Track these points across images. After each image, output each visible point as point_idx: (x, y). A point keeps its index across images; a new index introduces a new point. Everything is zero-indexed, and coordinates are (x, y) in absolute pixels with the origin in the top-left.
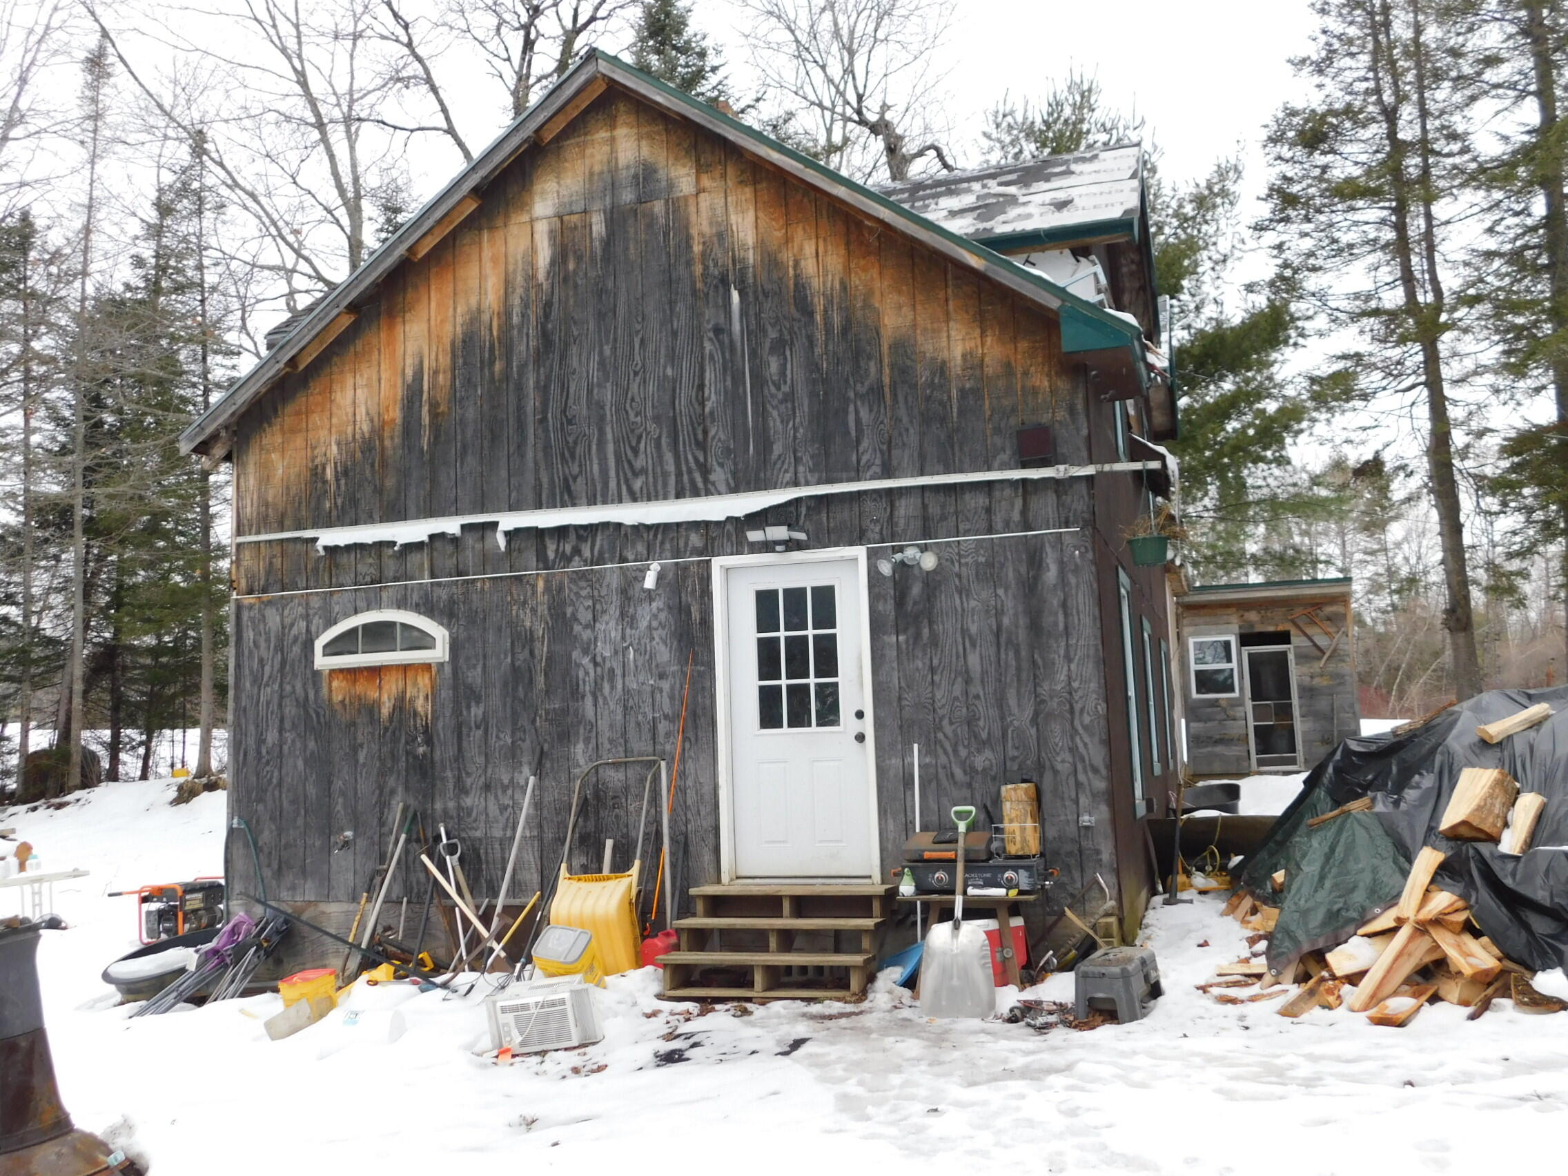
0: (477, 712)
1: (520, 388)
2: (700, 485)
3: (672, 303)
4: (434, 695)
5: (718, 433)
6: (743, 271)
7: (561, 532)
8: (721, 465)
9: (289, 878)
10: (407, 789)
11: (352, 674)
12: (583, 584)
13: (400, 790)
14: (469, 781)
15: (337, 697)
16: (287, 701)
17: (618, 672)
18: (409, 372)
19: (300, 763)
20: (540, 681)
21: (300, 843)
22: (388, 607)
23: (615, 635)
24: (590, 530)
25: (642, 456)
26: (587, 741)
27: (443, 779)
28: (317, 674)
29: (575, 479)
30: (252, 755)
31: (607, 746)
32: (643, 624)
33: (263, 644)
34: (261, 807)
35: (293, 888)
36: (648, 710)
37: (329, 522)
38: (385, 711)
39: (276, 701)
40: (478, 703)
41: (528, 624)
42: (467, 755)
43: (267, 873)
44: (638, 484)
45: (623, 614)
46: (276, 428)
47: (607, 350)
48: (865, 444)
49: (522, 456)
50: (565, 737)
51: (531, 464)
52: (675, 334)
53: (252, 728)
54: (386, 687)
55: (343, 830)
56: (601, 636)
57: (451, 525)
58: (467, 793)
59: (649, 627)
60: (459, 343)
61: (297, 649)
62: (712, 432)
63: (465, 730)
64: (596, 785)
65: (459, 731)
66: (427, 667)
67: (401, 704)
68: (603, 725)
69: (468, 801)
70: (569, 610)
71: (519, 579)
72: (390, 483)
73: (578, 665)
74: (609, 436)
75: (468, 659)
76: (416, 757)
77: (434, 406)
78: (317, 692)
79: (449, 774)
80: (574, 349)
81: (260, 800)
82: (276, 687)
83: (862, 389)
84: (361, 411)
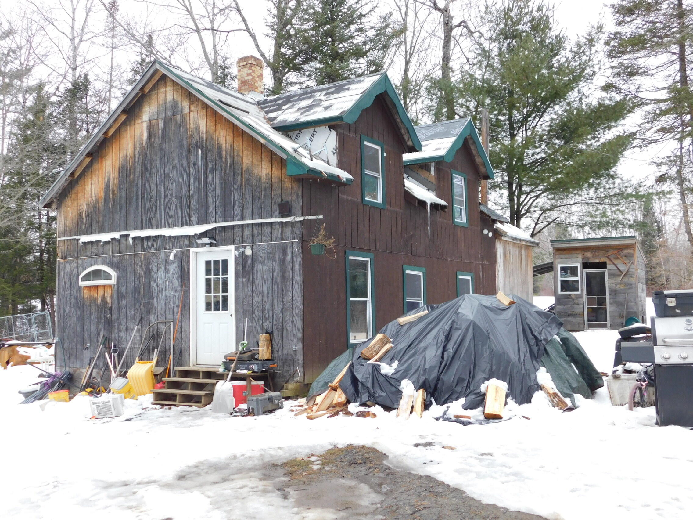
0: (124, 302)
1: (137, 185)
2: (188, 222)
3: (181, 154)
4: (112, 297)
5: (194, 202)
6: (202, 142)
7: (148, 238)
8: (194, 214)
9: (72, 359)
10: (104, 329)
11: (90, 287)
12: (155, 257)
13: (103, 330)
14: (121, 327)
15: (86, 296)
16: (72, 297)
17: (164, 289)
18: (106, 179)
19: (75, 319)
20: (142, 291)
21: (75, 347)
22: (100, 264)
23: (163, 276)
24: (157, 237)
25: (172, 211)
26: (155, 314)
27: (114, 326)
28: (80, 287)
29: (153, 219)
30: (62, 315)
31: (160, 316)
32: (171, 272)
33: (65, 277)
34: (65, 334)
35: (73, 363)
36: (172, 303)
37: (84, 233)
38: (99, 301)
39: (69, 297)
40: (124, 299)
41: (139, 271)
42: (121, 318)
43: (66, 358)
44: (170, 221)
45: (165, 268)
46: (69, 198)
47: (162, 172)
48: (236, 207)
49: (138, 210)
50: (149, 312)
51: (140, 213)
52: (182, 165)
53: (62, 306)
54: (99, 293)
55: (87, 343)
56: (159, 276)
57: (116, 235)
58: (121, 331)
59: (173, 274)
60: (121, 169)
61: (75, 278)
62: (192, 202)
63: (121, 309)
64: (157, 330)
65: (119, 308)
66: (110, 286)
67: (103, 299)
68: (159, 308)
69: (121, 334)
70: (150, 267)
71: (136, 254)
72: (101, 219)
73: (153, 287)
74: (162, 203)
75: (122, 284)
76: (107, 318)
77: (113, 191)
78: (80, 294)
79: (116, 324)
80: (153, 171)
81: (64, 332)
82: (69, 292)
83: (236, 187)
84: (93, 193)
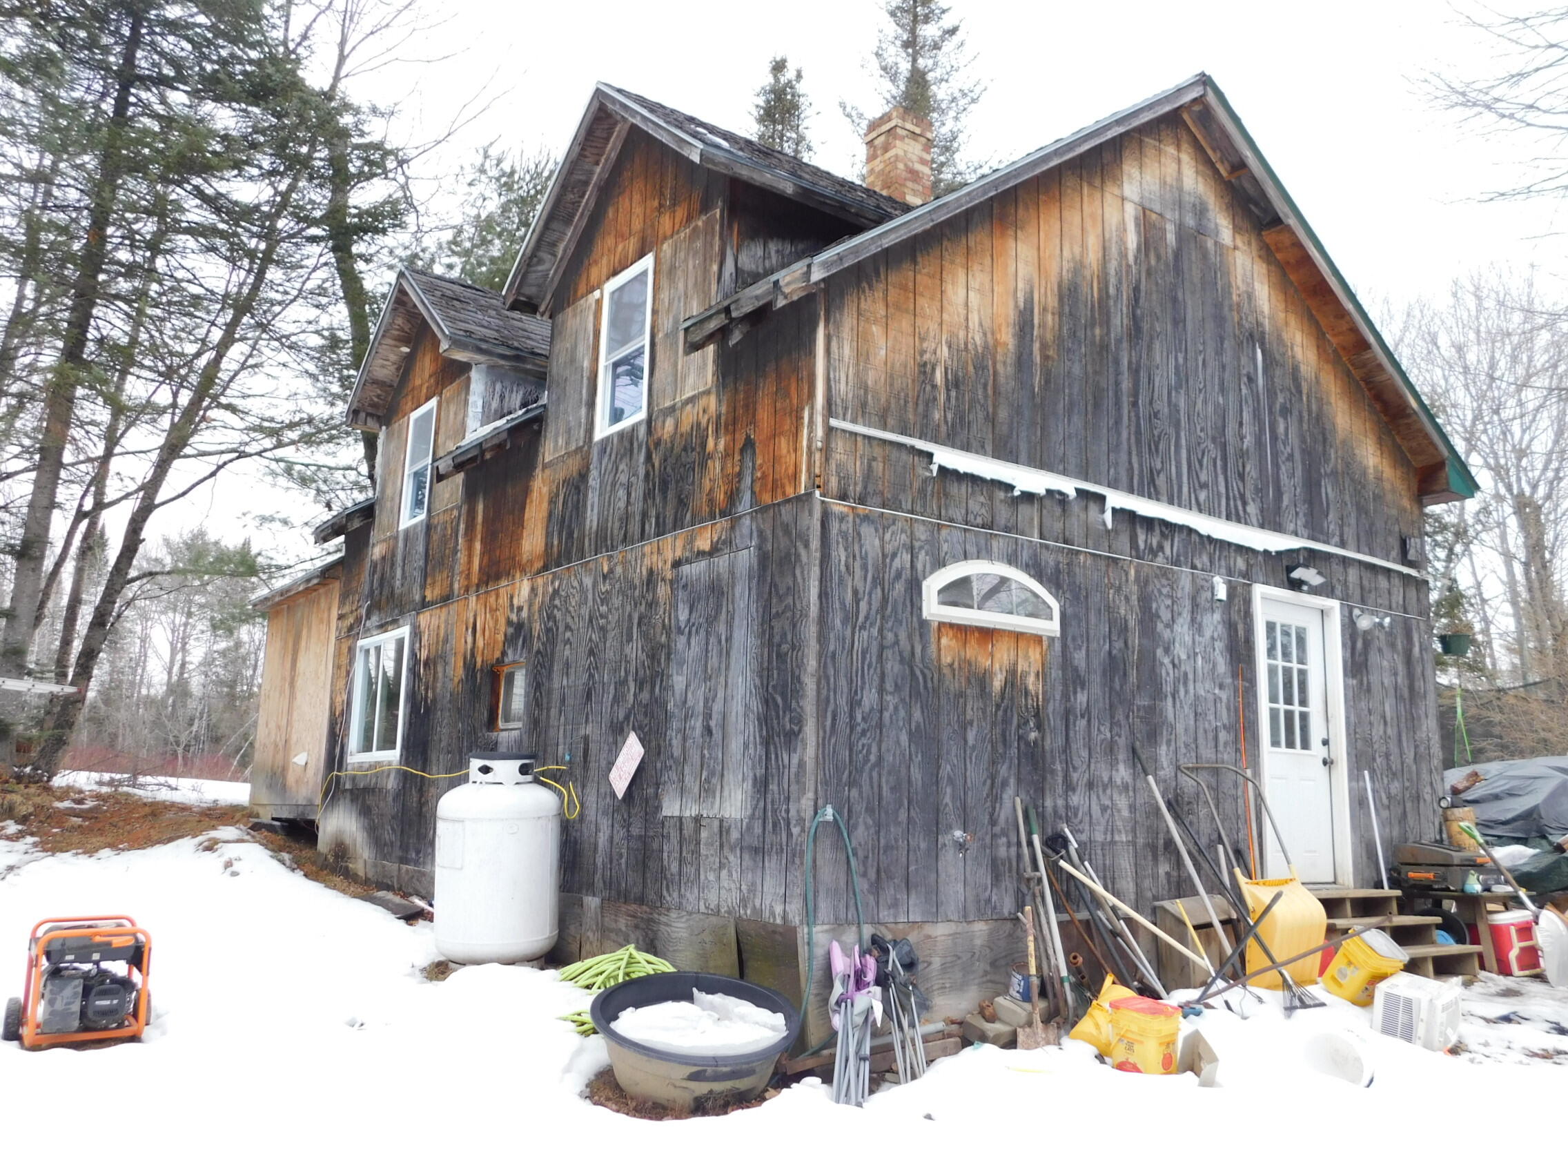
0: (1081, 698)
1: (1117, 362)
2: (1241, 513)
3: (1222, 340)
4: (1043, 675)
5: (1251, 469)
6: (1263, 333)
7: (1149, 523)
8: (1253, 500)
9: (889, 893)
10: (1019, 781)
11: (962, 631)
12: (1164, 582)
13: (1012, 781)
14: (1075, 776)
15: (946, 659)
16: (888, 653)
17: (1191, 676)
18: (1020, 295)
19: (904, 738)
20: (1133, 676)
21: (902, 844)
22: (999, 560)
23: (1188, 639)
24: (1169, 528)
25: (1205, 471)
26: (1169, 742)
27: (1053, 772)
28: (924, 624)
29: (1158, 473)
30: (843, 718)
31: (1183, 750)
32: (1208, 633)
33: (858, 573)
34: (854, 793)
35: (895, 905)
36: (1212, 717)
37: (951, 439)
38: (998, 683)
39: (874, 649)
40: (1083, 689)
41: (1123, 612)
42: (1074, 746)
43: (861, 885)
44: (1203, 496)
45: (1193, 620)
46: (879, 294)
47: (1181, 360)
48: (1331, 517)
49: (1119, 434)
50: (1153, 736)
51: (1125, 446)
52: (1223, 367)
53: (843, 682)
54: (997, 656)
55: (950, 828)
56: (1178, 639)
57: (1068, 486)
58: (1074, 790)
59: (1213, 638)
60: (1066, 292)
61: (900, 587)
62: (1248, 469)
63: (1071, 718)
64: (1175, 789)
65: (1067, 715)
66: (1038, 639)
67: (1013, 678)
68: (1180, 728)
69: (1075, 799)
70: (1154, 606)
71: (1115, 560)
72: (1003, 414)
73: (1162, 664)
74: (1183, 442)
75: (1074, 639)
76: (1027, 744)
77: (1044, 347)
78: (924, 649)
79: (1058, 767)
80: (1157, 345)
81: (852, 783)
82: (875, 632)
83: (1329, 471)
84: (974, 319)
